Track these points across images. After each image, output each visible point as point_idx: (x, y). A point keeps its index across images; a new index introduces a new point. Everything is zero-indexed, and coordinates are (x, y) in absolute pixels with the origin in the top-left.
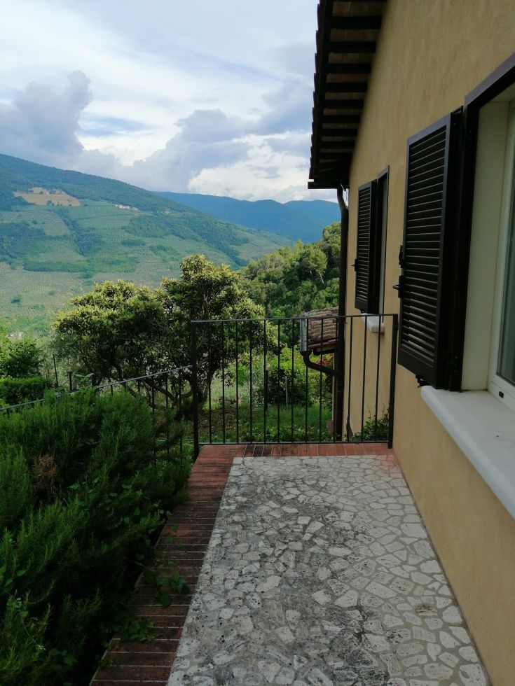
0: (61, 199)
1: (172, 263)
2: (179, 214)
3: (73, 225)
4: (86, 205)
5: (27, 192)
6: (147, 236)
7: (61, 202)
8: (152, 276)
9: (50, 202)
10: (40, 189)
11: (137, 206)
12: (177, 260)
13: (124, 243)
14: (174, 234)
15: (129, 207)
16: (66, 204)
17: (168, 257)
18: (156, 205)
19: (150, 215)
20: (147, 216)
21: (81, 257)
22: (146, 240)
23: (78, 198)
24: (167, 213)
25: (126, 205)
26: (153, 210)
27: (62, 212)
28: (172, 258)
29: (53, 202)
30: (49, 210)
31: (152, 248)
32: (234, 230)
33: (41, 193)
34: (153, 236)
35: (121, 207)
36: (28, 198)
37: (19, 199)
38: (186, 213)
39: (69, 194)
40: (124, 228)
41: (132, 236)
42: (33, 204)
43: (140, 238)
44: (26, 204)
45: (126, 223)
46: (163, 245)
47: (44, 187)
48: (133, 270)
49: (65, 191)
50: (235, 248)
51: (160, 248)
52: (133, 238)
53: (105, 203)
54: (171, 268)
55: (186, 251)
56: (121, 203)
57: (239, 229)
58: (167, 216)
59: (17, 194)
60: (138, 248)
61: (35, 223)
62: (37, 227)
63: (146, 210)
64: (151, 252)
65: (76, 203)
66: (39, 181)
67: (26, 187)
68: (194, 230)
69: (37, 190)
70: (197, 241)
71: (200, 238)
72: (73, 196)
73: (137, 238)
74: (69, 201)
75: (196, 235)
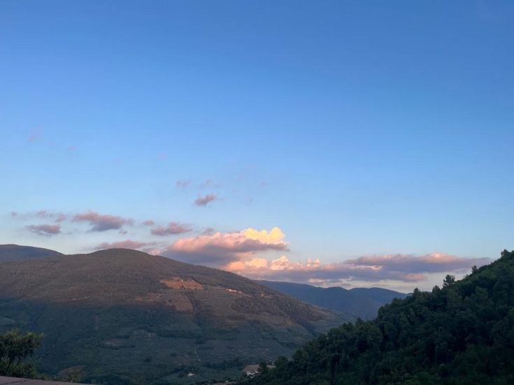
0: (191, 285)
1: (264, 334)
2: (271, 296)
3: (196, 303)
4: (206, 289)
5: (169, 280)
6: (247, 312)
7: (190, 287)
9: (182, 287)
10: (177, 278)
11: (242, 290)
12: (268, 332)
13: (229, 318)
14: (267, 311)
15: (236, 291)
16: (193, 288)
17: (262, 330)
18: (255, 289)
19: (250, 297)
20: (247, 297)
21: (198, 328)
22: (246, 315)
23: (202, 284)
24: (262, 295)
25: (234, 289)
26: (253, 293)
27: (190, 294)
28: (264, 331)
29: (185, 287)
30: (181, 293)
31: (250, 322)
33: (178, 281)
34: (251, 313)
35: (230, 290)
36: (169, 284)
37: (163, 284)
39: (196, 281)
41: (236, 312)
42: (172, 288)
43: (242, 314)
44: (167, 288)
45: (233, 303)
46: (259, 319)
47: (181, 277)
48: (235, 339)
49: (194, 279)
51: (257, 322)
52: (237, 314)
53: (219, 288)
56: (230, 287)
57: (314, 308)
58: (262, 298)
59: (162, 281)
60: (239, 321)
61: (170, 301)
62: (171, 304)
63: (248, 293)
65: (200, 287)
66: (178, 273)
67: (169, 276)
68: (282, 309)
70: (284, 317)
71: (286, 315)
72: (199, 283)
73: (240, 314)
74: (195, 286)
75: (282, 312)
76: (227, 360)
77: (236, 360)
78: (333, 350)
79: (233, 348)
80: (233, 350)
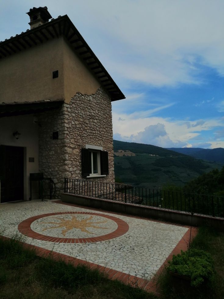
0: (129, 154)
1: (173, 178)
2: (177, 157)
3: (132, 163)
4: (138, 155)
5: (116, 152)
6: (162, 166)
7: (128, 155)
9: (124, 155)
10: (121, 150)
11: (158, 154)
12: (175, 176)
13: (152, 170)
14: (174, 165)
16: (130, 155)
17: (172, 175)
18: (166, 154)
19: (164, 158)
20: (162, 158)
21: (135, 176)
22: (162, 168)
23: (135, 153)
24: (171, 156)
25: (154, 154)
26: (165, 156)
27: (128, 158)
29: (125, 155)
30: (124, 158)
32: (202, 162)
34: (165, 167)
35: (151, 155)
36: (116, 154)
38: (180, 156)
39: (131, 151)
40: (152, 164)
41: (156, 167)
42: (118, 156)
43: (160, 168)
45: (154, 162)
46: (169, 170)
47: (122, 150)
48: (156, 181)
50: (203, 170)
51: (169, 172)
53: (145, 154)
54: (173, 180)
55: (180, 173)
57: (204, 162)
58: (171, 158)
60: (158, 172)
61: (118, 163)
63: (162, 156)
64: (164, 173)
65: (134, 155)
66: (121, 148)
67: (116, 150)
68: (183, 163)
69: (120, 151)
71: (186, 167)
72: (133, 152)
73: (158, 168)
74: (131, 154)
75: (184, 165)
79: (156, 186)
80: (156, 187)
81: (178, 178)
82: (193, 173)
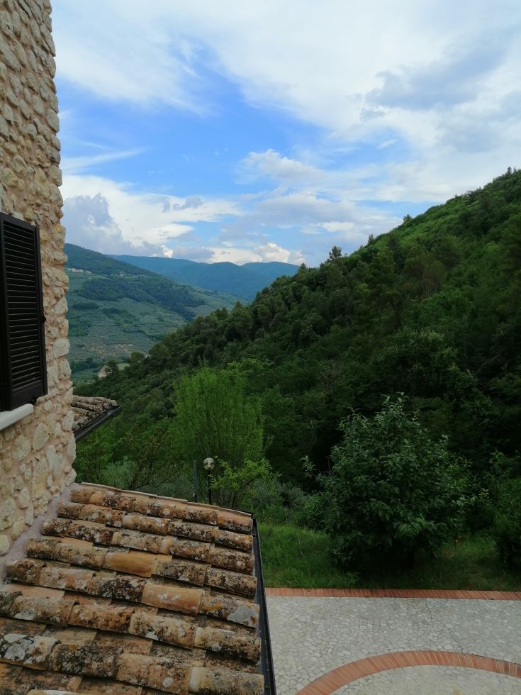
1: (125, 325)
2: (135, 277)
6: (100, 299)
8: (104, 340)
11: (90, 269)
12: (131, 322)
13: (76, 307)
14: (128, 296)
15: (82, 271)
17: (122, 320)
18: (110, 268)
19: (104, 278)
20: (101, 279)
22: (99, 303)
24: (122, 275)
25: (79, 269)
26: (107, 274)
28: (126, 321)
31: (105, 312)
32: (190, 292)
34: (106, 299)
35: (74, 270)
38: (141, 276)
40: (76, 291)
41: (85, 299)
43: (94, 301)
45: (79, 287)
46: (116, 308)
48: (86, 334)
50: (191, 309)
51: (115, 311)
52: (85, 301)
54: (125, 331)
55: (141, 314)
56: (74, 267)
57: (195, 291)
58: (121, 279)
60: (90, 311)
63: (99, 274)
64: (104, 315)
68: (149, 293)
70: (152, 303)
71: (155, 301)
73: (90, 301)
75: (151, 297)
76: (76, 361)
77: (89, 361)
78: (198, 342)
79: (84, 346)
80: (84, 348)
81: (135, 326)
82: (170, 315)
